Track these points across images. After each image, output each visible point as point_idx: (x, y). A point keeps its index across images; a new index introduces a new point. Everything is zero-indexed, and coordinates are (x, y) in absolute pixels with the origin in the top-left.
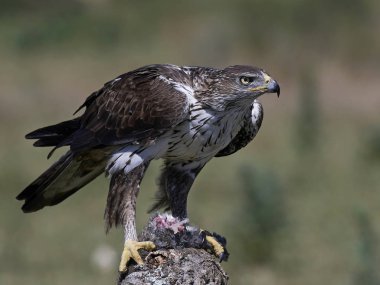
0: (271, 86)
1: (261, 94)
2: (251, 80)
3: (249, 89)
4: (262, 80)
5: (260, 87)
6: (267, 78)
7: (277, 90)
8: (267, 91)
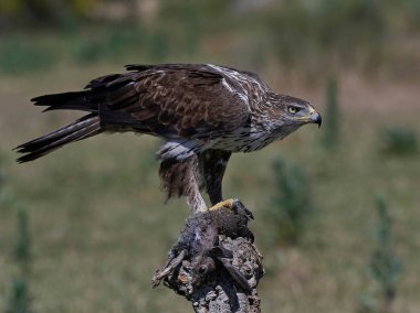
0: (315, 117)
1: (305, 123)
2: (298, 109)
3: (296, 118)
4: (307, 112)
5: (305, 117)
6: (312, 110)
7: (319, 121)
8: (311, 121)
